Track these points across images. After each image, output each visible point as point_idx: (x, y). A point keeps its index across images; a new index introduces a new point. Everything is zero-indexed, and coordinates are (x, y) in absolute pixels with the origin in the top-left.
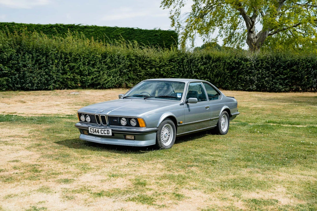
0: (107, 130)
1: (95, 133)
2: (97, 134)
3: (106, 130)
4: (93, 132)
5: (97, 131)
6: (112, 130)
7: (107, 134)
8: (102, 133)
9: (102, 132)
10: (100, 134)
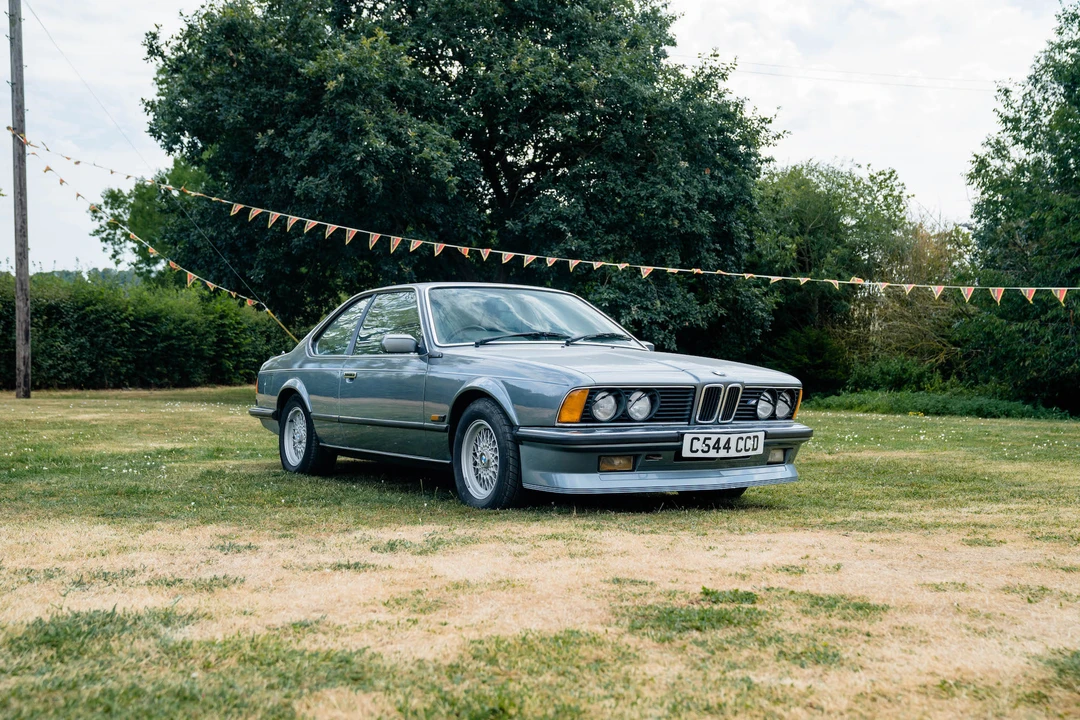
0: (754, 437)
1: (712, 454)
2: (723, 453)
3: (751, 435)
4: (706, 449)
5: (722, 444)
6: (766, 432)
7: (754, 449)
8: (739, 449)
9: (741, 444)
10: (733, 453)
